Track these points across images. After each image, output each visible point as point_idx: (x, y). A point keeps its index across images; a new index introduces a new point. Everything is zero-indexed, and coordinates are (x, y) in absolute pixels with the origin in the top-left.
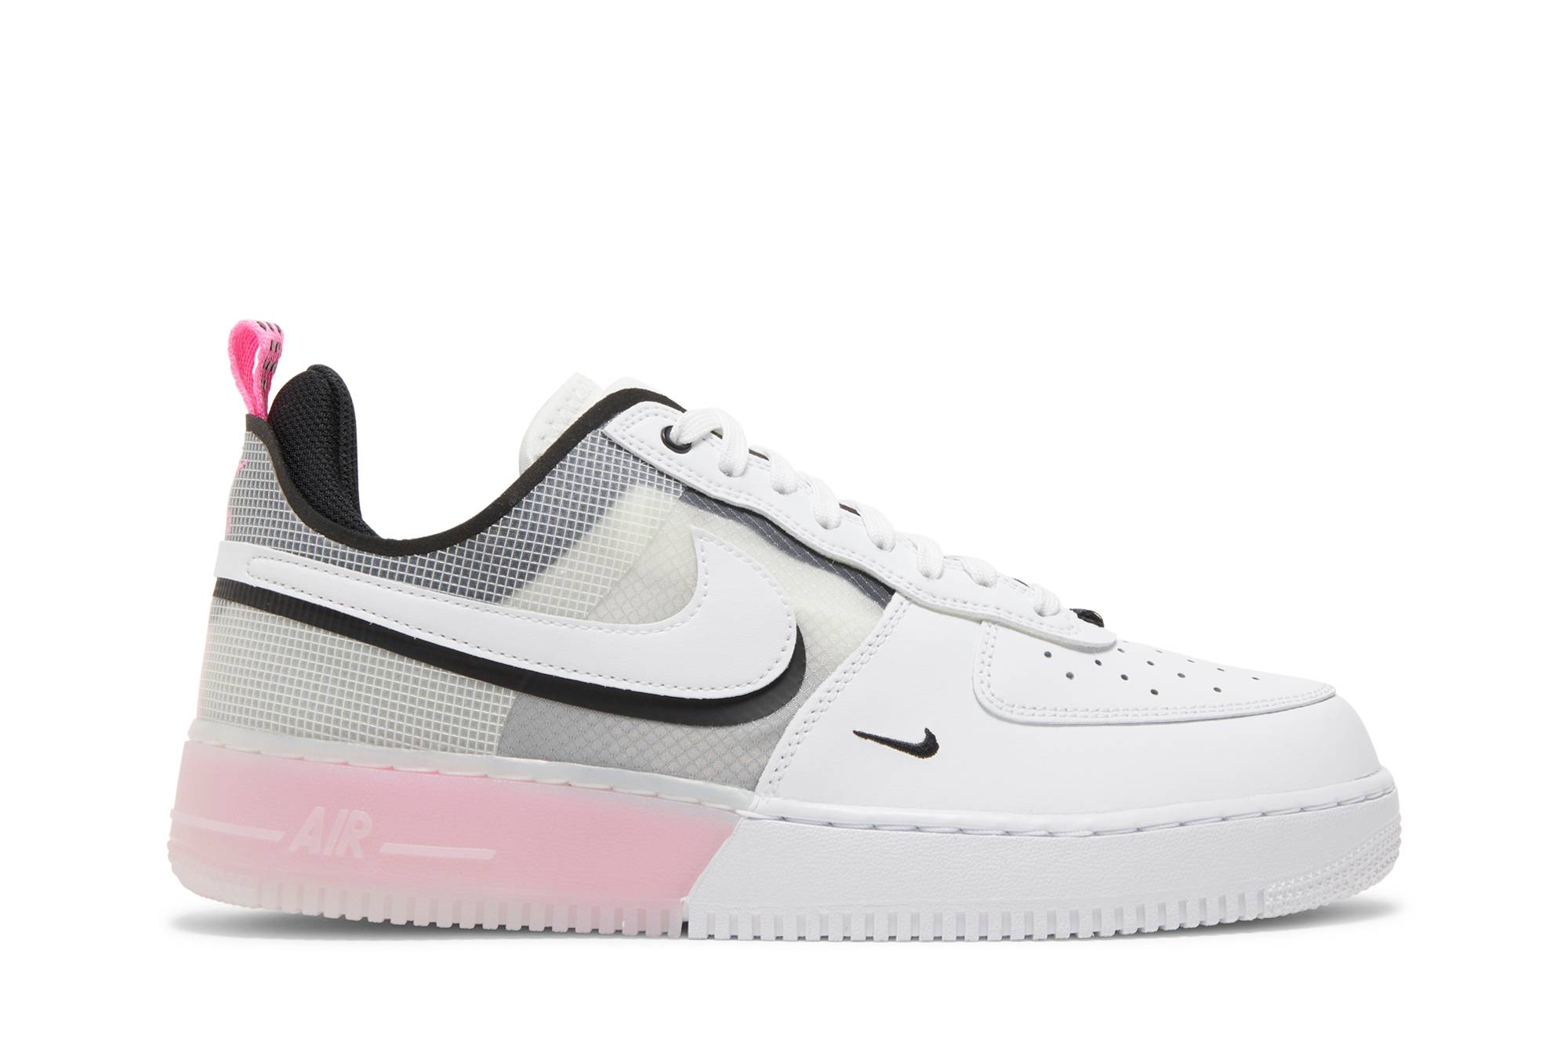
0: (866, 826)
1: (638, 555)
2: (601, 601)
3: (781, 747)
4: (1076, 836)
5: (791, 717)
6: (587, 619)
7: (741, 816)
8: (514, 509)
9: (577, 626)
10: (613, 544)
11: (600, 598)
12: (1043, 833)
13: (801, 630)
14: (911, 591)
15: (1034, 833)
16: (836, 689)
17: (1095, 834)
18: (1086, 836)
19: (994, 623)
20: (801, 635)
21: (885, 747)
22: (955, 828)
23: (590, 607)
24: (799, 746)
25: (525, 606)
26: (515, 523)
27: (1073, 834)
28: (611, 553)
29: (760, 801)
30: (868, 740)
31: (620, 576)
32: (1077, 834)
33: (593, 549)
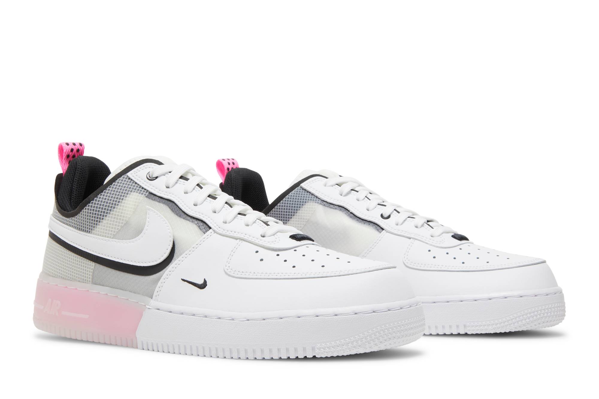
0: (179, 313)
1: (129, 216)
2: (117, 233)
3: (159, 284)
4: (241, 321)
5: (164, 273)
6: (112, 238)
7: (147, 308)
8: (92, 201)
9: (109, 241)
10: (122, 213)
11: (117, 231)
12: (230, 319)
13: (175, 243)
14: (215, 229)
15: (227, 319)
16: (178, 263)
17: (248, 320)
18: (244, 321)
19: (242, 240)
20: (174, 244)
21: (190, 285)
22: (204, 315)
23: (114, 234)
24: (165, 284)
25: (96, 234)
26: (91, 206)
27: (239, 320)
28: (121, 216)
29: (153, 303)
30: (185, 282)
31: (123, 224)
32: (240, 320)
33: (115, 215)
